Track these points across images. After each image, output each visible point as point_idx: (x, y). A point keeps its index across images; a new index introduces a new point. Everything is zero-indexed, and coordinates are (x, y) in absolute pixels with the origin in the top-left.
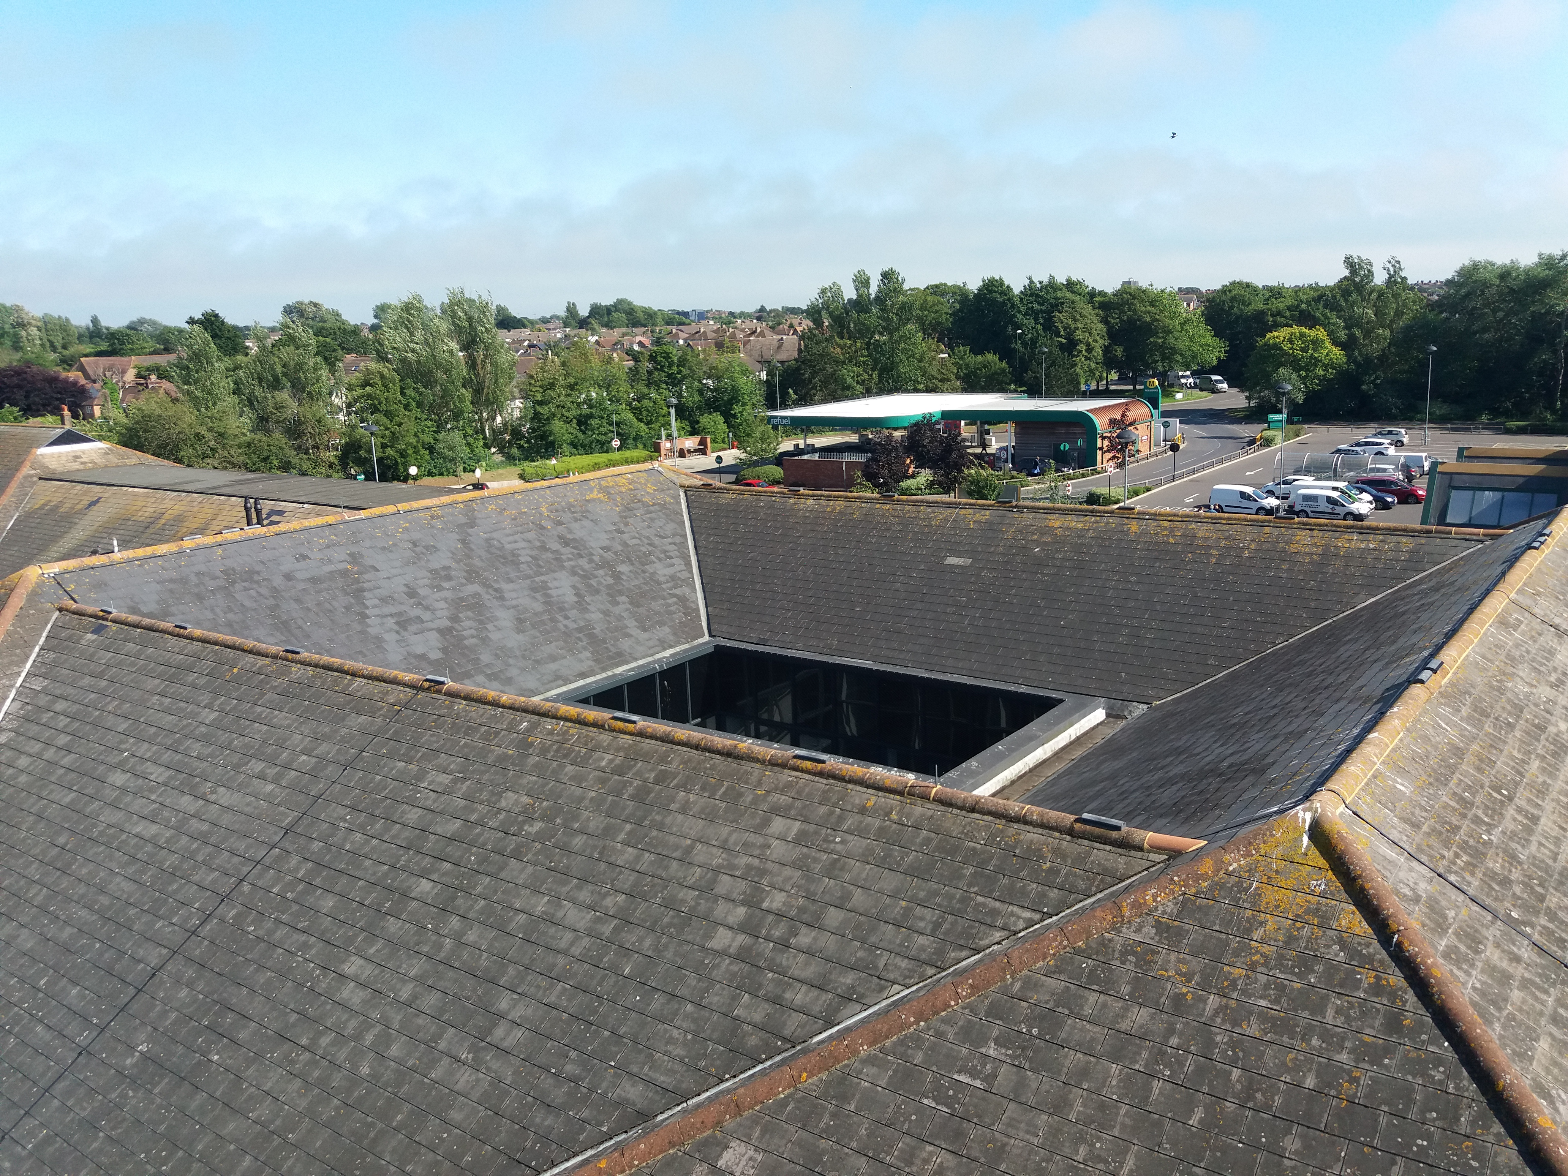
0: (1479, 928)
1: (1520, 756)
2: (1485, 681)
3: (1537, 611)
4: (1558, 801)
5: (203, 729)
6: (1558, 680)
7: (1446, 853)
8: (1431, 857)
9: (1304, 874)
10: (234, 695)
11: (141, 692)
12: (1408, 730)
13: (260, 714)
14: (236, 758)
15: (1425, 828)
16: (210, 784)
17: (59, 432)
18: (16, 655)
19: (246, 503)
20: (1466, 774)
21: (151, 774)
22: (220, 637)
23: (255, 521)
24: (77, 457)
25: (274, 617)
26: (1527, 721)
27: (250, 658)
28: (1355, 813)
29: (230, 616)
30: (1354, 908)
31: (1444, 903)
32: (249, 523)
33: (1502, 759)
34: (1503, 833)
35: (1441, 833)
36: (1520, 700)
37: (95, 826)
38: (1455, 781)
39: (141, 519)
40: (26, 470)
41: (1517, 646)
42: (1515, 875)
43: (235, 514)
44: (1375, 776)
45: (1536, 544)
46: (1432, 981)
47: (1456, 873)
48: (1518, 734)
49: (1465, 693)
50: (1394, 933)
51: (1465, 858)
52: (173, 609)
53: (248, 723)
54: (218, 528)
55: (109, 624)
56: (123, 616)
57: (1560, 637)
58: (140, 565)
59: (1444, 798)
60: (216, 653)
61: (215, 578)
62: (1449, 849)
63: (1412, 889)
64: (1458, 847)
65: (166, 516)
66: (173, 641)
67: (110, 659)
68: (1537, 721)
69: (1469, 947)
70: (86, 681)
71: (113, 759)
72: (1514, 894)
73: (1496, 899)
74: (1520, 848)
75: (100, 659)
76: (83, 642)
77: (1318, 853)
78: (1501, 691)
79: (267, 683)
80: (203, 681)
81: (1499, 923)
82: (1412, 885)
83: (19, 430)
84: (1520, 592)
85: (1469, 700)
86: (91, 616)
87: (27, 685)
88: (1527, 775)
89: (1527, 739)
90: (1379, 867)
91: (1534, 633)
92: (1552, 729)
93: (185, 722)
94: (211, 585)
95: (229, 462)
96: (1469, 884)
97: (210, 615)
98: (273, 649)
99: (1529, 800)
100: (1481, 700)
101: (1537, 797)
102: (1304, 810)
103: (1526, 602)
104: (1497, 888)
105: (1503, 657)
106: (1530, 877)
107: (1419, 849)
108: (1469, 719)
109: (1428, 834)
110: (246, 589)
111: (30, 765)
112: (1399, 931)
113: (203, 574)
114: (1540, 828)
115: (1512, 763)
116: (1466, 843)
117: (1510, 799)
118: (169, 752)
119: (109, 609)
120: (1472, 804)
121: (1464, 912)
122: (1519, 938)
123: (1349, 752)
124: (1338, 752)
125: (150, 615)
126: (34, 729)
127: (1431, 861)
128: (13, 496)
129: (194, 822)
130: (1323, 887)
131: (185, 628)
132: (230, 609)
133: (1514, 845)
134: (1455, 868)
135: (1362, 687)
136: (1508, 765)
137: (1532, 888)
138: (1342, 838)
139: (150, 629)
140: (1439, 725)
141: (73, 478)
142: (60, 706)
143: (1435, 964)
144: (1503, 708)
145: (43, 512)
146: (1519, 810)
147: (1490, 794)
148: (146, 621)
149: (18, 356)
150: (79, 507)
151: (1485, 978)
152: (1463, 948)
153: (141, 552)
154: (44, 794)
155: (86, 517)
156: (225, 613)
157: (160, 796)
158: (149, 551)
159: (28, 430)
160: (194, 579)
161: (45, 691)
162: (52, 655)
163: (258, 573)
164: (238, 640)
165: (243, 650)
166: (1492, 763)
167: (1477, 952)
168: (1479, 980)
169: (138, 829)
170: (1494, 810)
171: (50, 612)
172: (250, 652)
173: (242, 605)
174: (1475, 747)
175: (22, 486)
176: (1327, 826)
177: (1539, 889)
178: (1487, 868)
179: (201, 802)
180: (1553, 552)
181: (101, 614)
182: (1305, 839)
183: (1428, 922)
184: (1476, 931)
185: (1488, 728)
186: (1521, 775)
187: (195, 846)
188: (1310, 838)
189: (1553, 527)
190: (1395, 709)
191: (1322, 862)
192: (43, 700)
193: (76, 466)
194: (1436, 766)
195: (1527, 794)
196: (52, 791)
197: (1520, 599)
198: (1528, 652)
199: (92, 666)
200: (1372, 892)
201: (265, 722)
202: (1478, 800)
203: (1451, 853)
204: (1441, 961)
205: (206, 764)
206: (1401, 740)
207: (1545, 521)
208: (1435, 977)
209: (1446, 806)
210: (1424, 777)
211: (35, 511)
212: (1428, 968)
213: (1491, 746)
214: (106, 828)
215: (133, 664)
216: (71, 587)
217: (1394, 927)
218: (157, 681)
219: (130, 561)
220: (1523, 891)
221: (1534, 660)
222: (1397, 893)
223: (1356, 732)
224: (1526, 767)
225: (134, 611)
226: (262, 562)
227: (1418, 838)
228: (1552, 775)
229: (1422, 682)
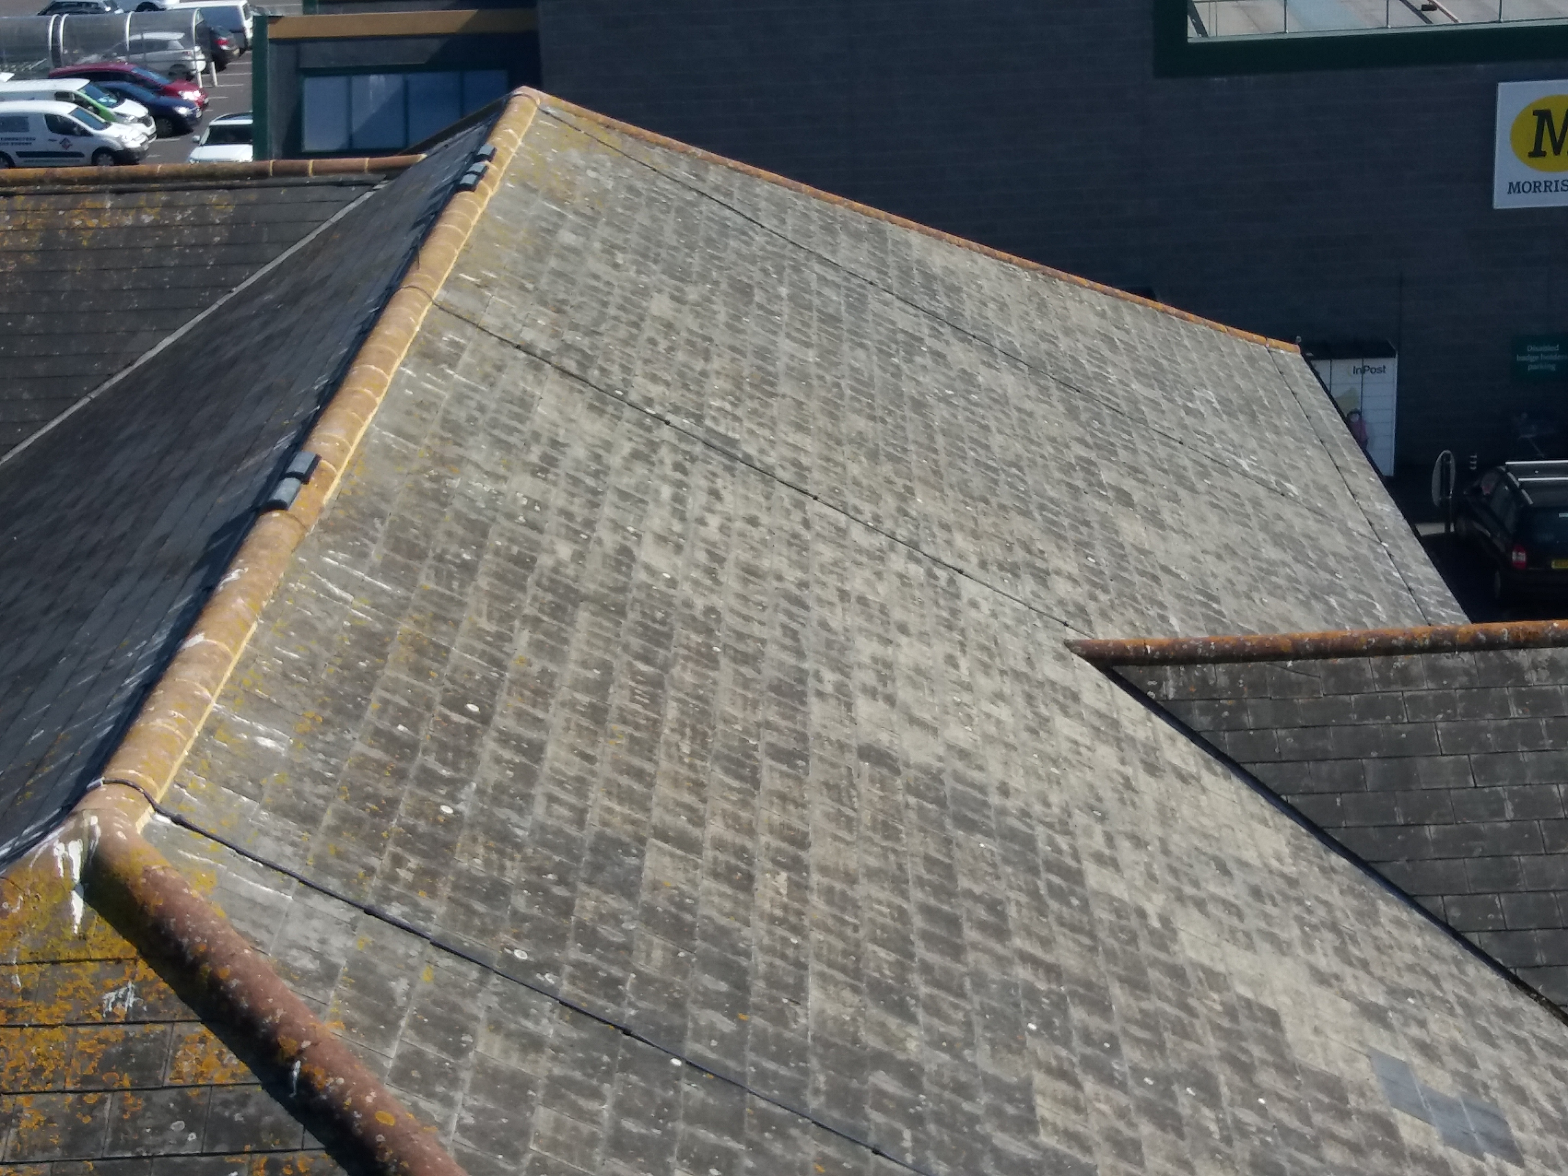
0: (458, 1000)
1: (492, 627)
2: (408, 482)
3: (488, 320)
4: (572, 705)
6: (545, 457)
7: (374, 861)
8: (346, 877)
9: (86, 982)
12: (267, 615)
15: (328, 819)
20: (394, 687)
26: (497, 552)
28: (177, 821)
30: (201, 1029)
31: (383, 968)
33: (460, 640)
34: (480, 792)
35: (358, 822)
36: (479, 511)
38: (374, 705)
41: (460, 399)
42: (513, 873)
44: (209, 731)
45: (469, 179)
46: (380, 1138)
47: (400, 898)
48: (483, 582)
49: (372, 515)
50: (292, 1060)
51: (414, 862)
57: (538, 368)
59: (359, 747)
62: (380, 851)
63: (318, 956)
64: (398, 843)
68: (515, 549)
69: (443, 1046)
72: (515, 913)
73: (483, 932)
74: (515, 817)
77: (108, 928)
78: (441, 498)
81: (494, 979)
82: (315, 946)
84: (452, 283)
85: (380, 528)
88: (511, 664)
89: (502, 589)
90: (243, 927)
91: (488, 369)
92: (545, 561)
96: (428, 914)
99: (520, 715)
100: (404, 524)
101: (534, 705)
102: (65, 839)
103: (464, 303)
104: (480, 907)
105: (435, 428)
106: (540, 871)
107: (322, 866)
108: (386, 570)
109: (335, 831)
112: (300, 1052)
114: (545, 768)
115: (480, 646)
116: (411, 829)
117: (485, 719)
120: (413, 746)
121: (426, 975)
122: (534, 1000)
123: (148, 687)
124: (127, 693)
127: (347, 885)
130: (131, 1000)
133: (503, 813)
134: (396, 889)
135: (162, 540)
136: (471, 650)
137: (546, 892)
138: (156, 882)
140: (330, 594)
143: (380, 1102)
144: (450, 534)
146: (504, 738)
147: (446, 719)
151: (480, 1101)
152: (431, 1051)
166: (441, 653)
167: (459, 1051)
168: (470, 1109)
170: (457, 751)
174: (405, 626)
176: (119, 863)
177: (560, 891)
178: (459, 874)
180: (502, 192)
182: (78, 904)
183: (357, 1016)
184: (454, 1008)
185: (427, 582)
186: (499, 665)
188: (89, 898)
189: (498, 140)
190: (234, 575)
191: (121, 946)
194: (333, 683)
195: (515, 702)
197: (454, 299)
198: (482, 409)
200: (235, 983)
202: (426, 733)
203: (386, 859)
204: (392, 1091)
206: (254, 640)
207: (480, 128)
208: (384, 1130)
209: (363, 763)
210: (311, 712)
212: (369, 1114)
213: (436, 617)
217: (289, 1045)
220: (530, 902)
221: (494, 424)
222: (286, 971)
223: (159, 640)
224: (507, 647)
227: (316, 843)
228: (556, 655)
229: (281, 506)
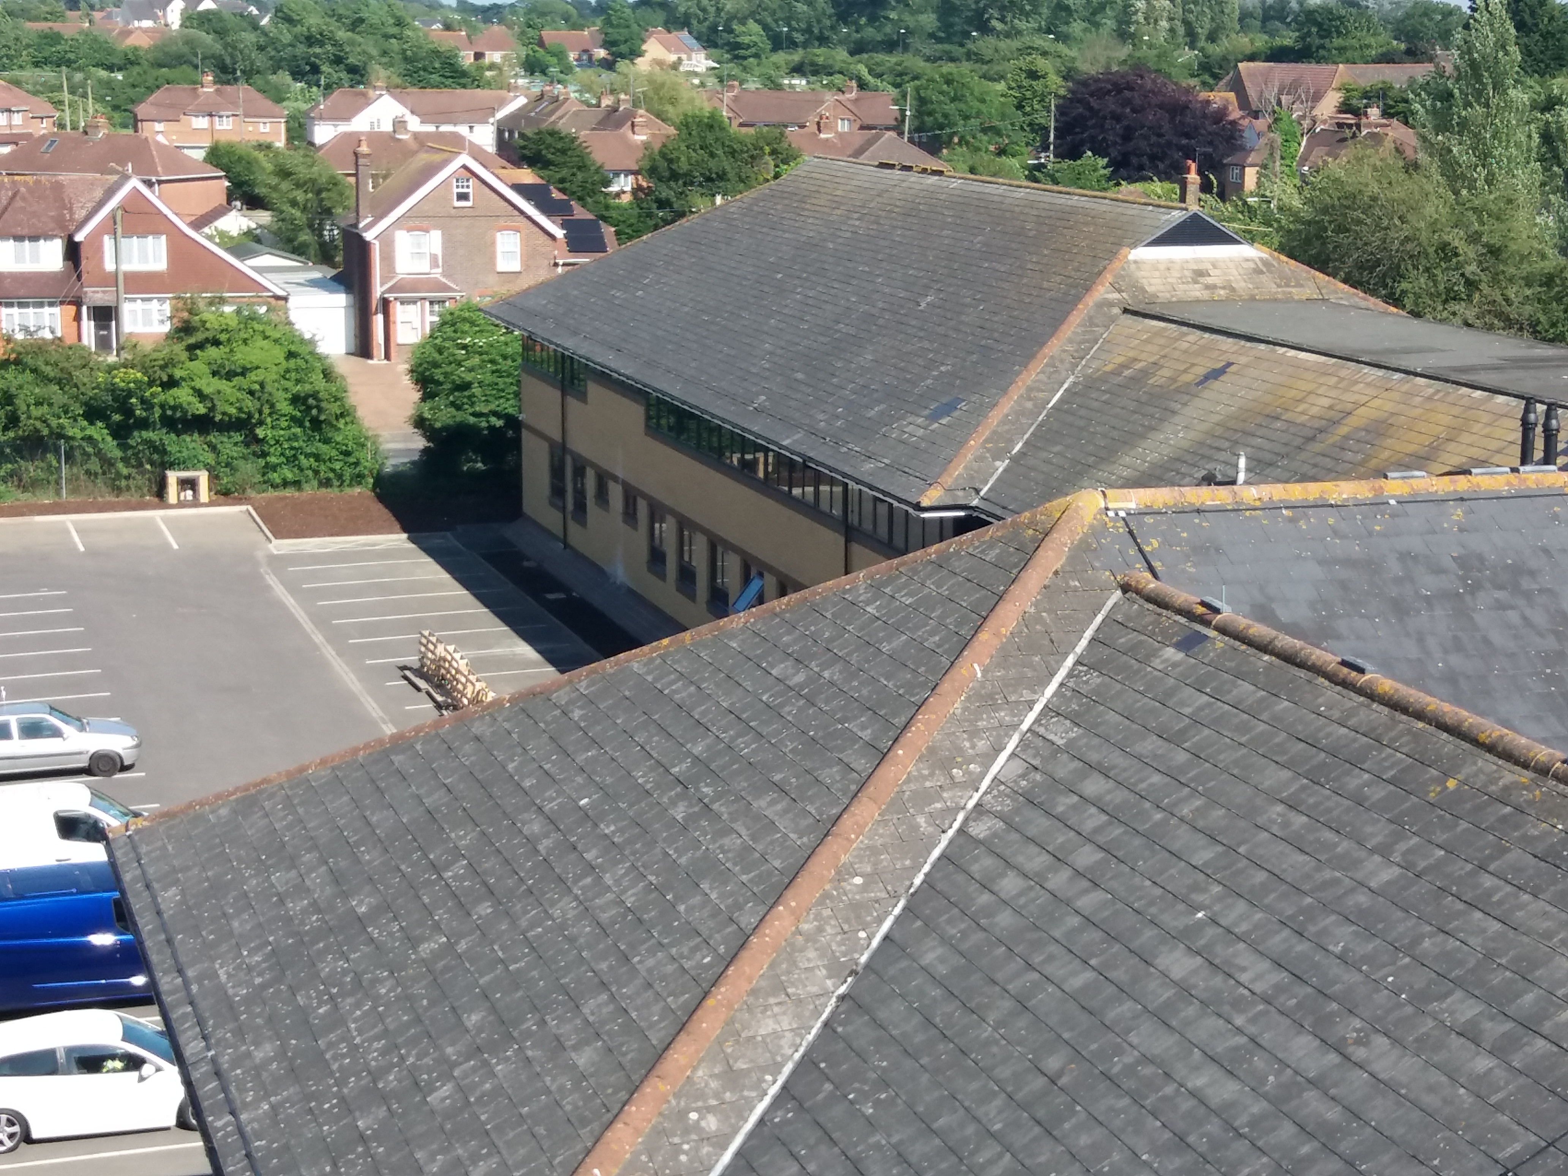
5: (1362, 899)
10: (1441, 837)
11: (1249, 791)
13: (1489, 893)
14: (1421, 979)
16: (1357, 1023)
17: (1177, 216)
18: (1031, 666)
19: (1527, 411)
21: (1244, 969)
22: (1433, 703)
23: (1538, 454)
24: (1200, 274)
25: (1550, 680)
27: (1487, 763)
29: (1456, 660)
32: (1525, 458)
37: (1118, 1051)
39: (1303, 418)
40: (1103, 292)
43: (1498, 432)
52: (1342, 626)
53: (1460, 906)
54: (1456, 461)
55: (1212, 633)
56: (1242, 622)
58: (1291, 520)
60: (1417, 736)
61: (1438, 570)
65: (1353, 422)
66: (1331, 692)
67: (1201, 709)
70: (1150, 745)
71: (1175, 920)
75: (1183, 704)
76: (1157, 663)
79: (1517, 827)
80: (1379, 793)
83: (1104, 206)
86: (1180, 611)
87: (1042, 730)
93: (1327, 874)
94: (1429, 584)
95: (1499, 315)
97: (1412, 650)
98: (1542, 753)
110: (1501, 606)
111: (1020, 895)
113: (1415, 558)
118: (1286, 932)
119: (1217, 604)
125: (1293, 630)
126: (1039, 824)
128: (1070, 341)
129: (1311, 1095)
131: (1361, 671)
132: (1458, 646)
139: (1290, 658)
141: (1187, 316)
142: (1094, 786)
145: (1118, 380)
148: (1285, 641)
149: (1124, 51)
150: (1188, 378)
153: (1297, 492)
154: (1037, 959)
155: (1197, 402)
156: (1446, 652)
157: (1253, 1020)
158: (1312, 491)
159: (1121, 208)
160: (1395, 568)
161: (1071, 750)
162: (1095, 679)
163: (1532, 573)
164: (1469, 718)
165: (1475, 742)
169: (1198, 1081)
171: (1105, 589)
172: (1491, 748)
173: (1486, 641)
175: (1091, 321)
179: (1333, 1058)
181: (1200, 610)
187: (1305, 1149)
192: (1065, 768)
193: (1197, 292)
196: (1051, 958)
199: (1166, 716)
201: (1497, 912)
205: (1354, 977)
211: (1104, 378)
214: (1138, 1062)
215: (1243, 728)
216: (1152, 545)
218: (1286, 774)
219: (1272, 508)
225: (1264, 614)
226: (1546, 551)
